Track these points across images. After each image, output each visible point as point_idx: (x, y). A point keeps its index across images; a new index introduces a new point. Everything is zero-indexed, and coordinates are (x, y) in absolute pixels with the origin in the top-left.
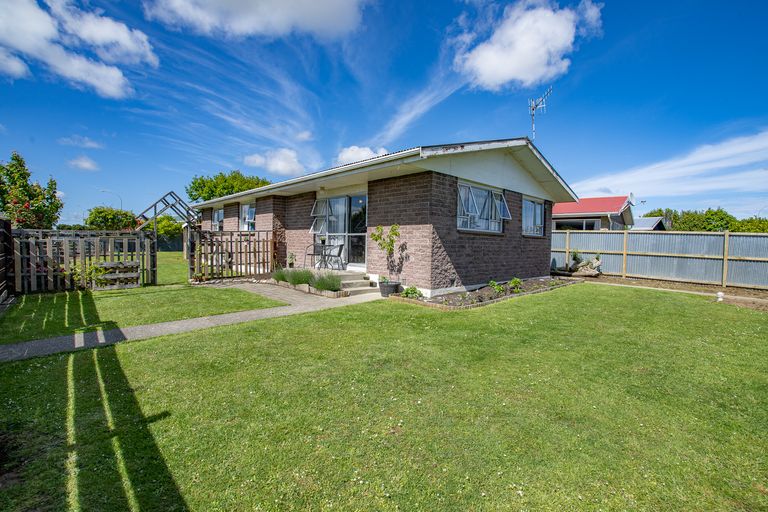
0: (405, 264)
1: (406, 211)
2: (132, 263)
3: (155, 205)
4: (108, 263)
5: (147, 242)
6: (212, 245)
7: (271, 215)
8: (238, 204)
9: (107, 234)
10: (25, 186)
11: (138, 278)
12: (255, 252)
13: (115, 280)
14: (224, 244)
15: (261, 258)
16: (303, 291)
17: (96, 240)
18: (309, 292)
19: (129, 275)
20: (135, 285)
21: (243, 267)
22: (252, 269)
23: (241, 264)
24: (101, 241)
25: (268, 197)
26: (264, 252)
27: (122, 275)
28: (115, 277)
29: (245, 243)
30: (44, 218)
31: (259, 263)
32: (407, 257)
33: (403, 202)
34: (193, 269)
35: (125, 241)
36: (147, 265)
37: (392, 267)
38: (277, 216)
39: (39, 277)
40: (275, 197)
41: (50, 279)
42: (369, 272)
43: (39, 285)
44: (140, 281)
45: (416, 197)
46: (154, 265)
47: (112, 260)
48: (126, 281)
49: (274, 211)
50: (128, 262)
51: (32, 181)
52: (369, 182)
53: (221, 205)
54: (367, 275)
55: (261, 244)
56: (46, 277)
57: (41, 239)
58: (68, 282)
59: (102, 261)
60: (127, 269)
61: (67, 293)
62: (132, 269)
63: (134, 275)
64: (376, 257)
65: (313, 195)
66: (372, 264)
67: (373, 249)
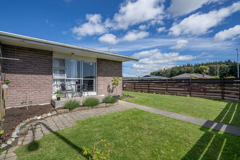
0: (114, 89)
1: (114, 72)
33: (113, 69)
37: (109, 91)
42: (99, 94)
52: (97, 58)
64: (102, 88)
65: (51, 53)
66: (101, 91)
67: (100, 85)
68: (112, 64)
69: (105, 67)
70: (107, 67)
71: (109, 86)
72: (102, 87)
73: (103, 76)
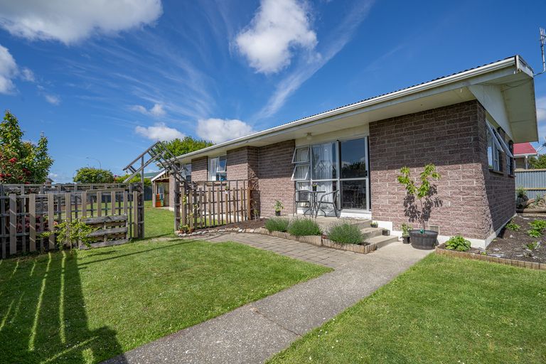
0: (434, 210)
1: (433, 149)
2: (120, 218)
3: (142, 157)
4: (96, 217)
5: (135, 194)
6: (195, 195)
7: (246, 165)
8: (207, 157)
9: (95, 188)
10: (17, 146)
11: (125, 233)
12: (234, 201)
13: (103, 236)
14: (207, 194)
15: (240, 206)
16: (315, 245)
17: (83, 194)
18: (322, 246)
19: (117, 230)
20: (123, 241)
21: (224, 215)
22: (232, 217)
23: (222, 213)
24: (87, 194)
25: (242, 148)
26: (242, 200)
27: (109, 231)
28: (103, 233)
29: (226, 192)
30: (34, 175)
31: (238, 211)
32: (439, 202)
33: (426, 140)
34: (178, 221)
35: (113, 194)
36: (135, 219)
37: (412, 213)
38: (251, 166)
39: (19, 238)
40: (248, 148)
41: (32, 239)
42: (376, 219)
43: (19, 247)
44: (128, 236)
45: (449, 132)
46: (141, 218)
47: (100, 215)
48: (115, 237)
49: (249, 161)
50: (116, 216)
51: (24, 141)
52: (370, 124)
53: (189, 160)
54: (374, 222)
55: (239, 192)
56: (27, 237)
57: (23, 195)
58: (51, 242)
59: (89, 216)
60: (114, 224)
61: (49, 254)
62: (120, 223)
63: (122, 230)
64: (387, 202)
65: (292, 143)
66: (381, 210)
67: (380, 193)
68: (418, 123)
69: (395, 141)
70: (398, 140)
71: (410, 199)
72: (383, 198)
73: (389, 169)
